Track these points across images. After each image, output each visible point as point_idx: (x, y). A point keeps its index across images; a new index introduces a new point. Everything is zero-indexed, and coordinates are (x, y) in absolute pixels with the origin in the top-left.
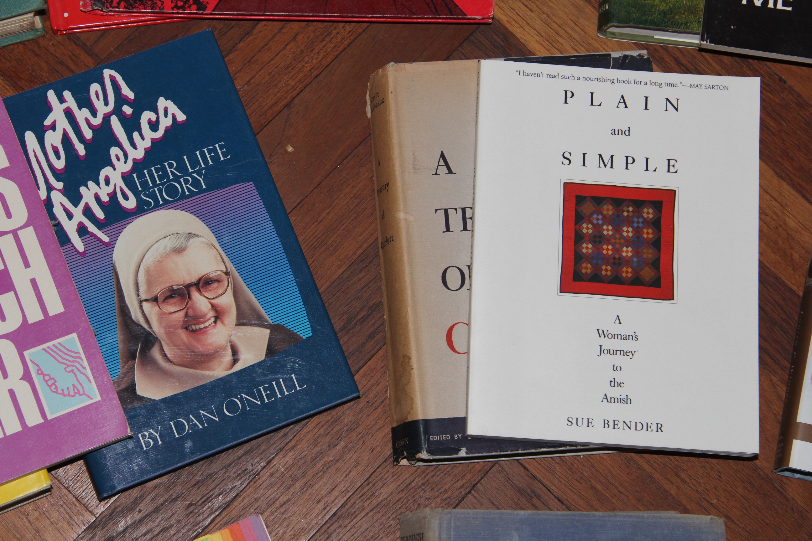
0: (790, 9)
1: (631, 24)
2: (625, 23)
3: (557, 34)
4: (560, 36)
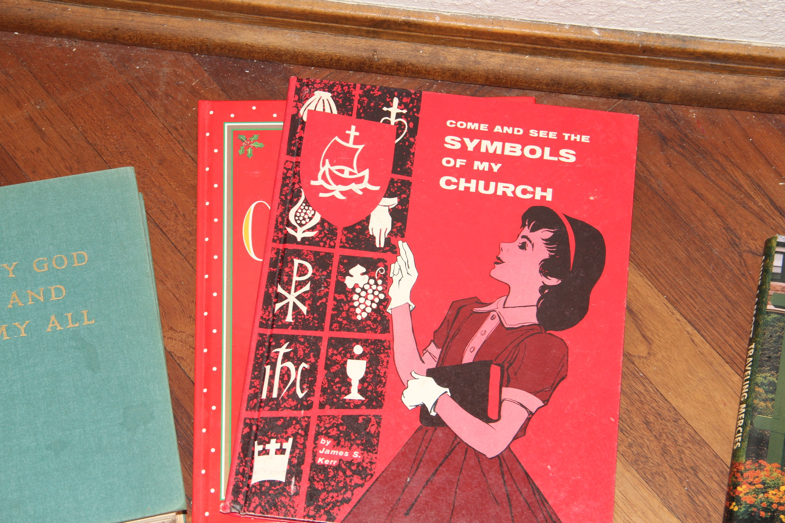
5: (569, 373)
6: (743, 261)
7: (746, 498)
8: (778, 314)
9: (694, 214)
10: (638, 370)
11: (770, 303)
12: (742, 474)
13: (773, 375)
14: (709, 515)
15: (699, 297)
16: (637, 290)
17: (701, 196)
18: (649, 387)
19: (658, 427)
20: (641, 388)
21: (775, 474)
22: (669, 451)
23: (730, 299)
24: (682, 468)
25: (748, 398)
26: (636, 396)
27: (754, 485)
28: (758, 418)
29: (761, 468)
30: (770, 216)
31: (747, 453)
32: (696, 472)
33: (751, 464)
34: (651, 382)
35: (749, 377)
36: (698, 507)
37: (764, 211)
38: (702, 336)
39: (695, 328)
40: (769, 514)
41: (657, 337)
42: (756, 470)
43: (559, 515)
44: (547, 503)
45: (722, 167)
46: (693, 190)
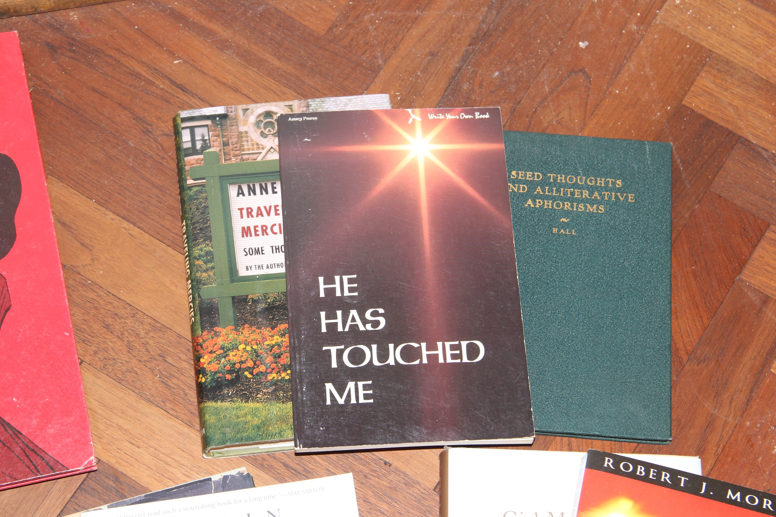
0: (371, 401)
1: (228, 444)
2: (222, 444)
3: (167, 464)
4: (170, 465)
5: (12, 303)
6: (159, 146)
7: (210, 368)
8: (199, 186)
9: (101, 113)
10: (85, 279)
11: (188, 178)
12: (202, 346)
13: (208, 245)
14: (186, 394)
15: (127, 192)
16: (65, 202)
17: (103, 95)
18: (100, 292)
19: (118, 327)
20: (92, 295)
21: (231, 336)
22: (134, 346)
23: (157, 184)
24: (150, 358)
25: (191, 273)
26: (89, 304)
27: (215, 352)
28: (204, 289)
29: (217, 334)
30: (174, 96)
31: (201, 325)
32: (164, 357)
33: (207, 335)
34: (100, 287)
35: (187, 253)
36: (174, 390)
37: (167, 92)
38: (139, 228)
39: (130, 222)
40: (234, 375)
41: (96, 242)
42: (213, 338)
43: (36, 442)
44: (21, 434)
45: (116, 60)
46: (95, 90)
